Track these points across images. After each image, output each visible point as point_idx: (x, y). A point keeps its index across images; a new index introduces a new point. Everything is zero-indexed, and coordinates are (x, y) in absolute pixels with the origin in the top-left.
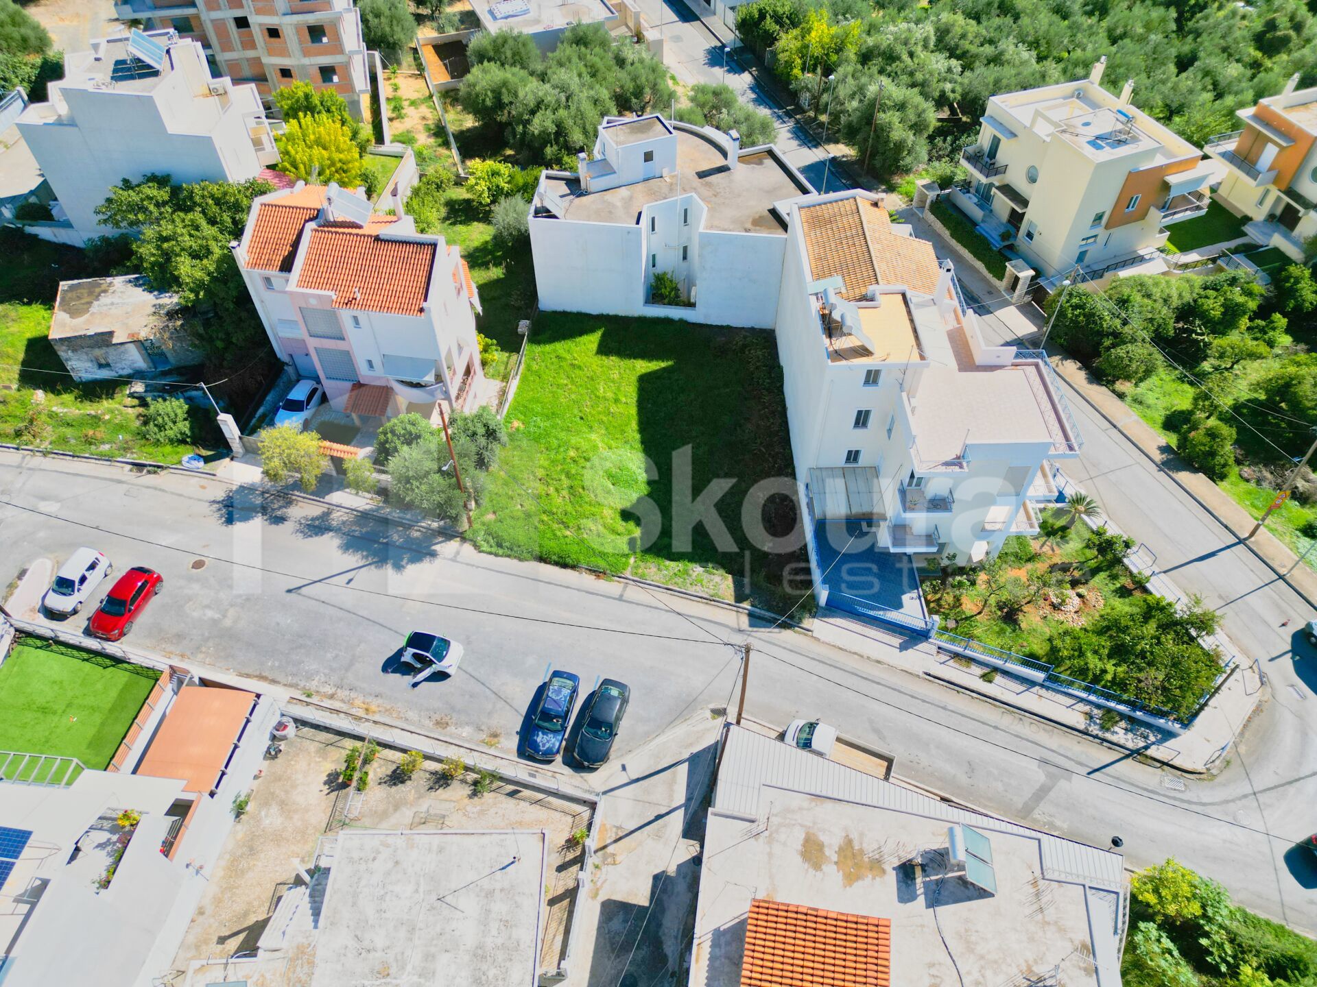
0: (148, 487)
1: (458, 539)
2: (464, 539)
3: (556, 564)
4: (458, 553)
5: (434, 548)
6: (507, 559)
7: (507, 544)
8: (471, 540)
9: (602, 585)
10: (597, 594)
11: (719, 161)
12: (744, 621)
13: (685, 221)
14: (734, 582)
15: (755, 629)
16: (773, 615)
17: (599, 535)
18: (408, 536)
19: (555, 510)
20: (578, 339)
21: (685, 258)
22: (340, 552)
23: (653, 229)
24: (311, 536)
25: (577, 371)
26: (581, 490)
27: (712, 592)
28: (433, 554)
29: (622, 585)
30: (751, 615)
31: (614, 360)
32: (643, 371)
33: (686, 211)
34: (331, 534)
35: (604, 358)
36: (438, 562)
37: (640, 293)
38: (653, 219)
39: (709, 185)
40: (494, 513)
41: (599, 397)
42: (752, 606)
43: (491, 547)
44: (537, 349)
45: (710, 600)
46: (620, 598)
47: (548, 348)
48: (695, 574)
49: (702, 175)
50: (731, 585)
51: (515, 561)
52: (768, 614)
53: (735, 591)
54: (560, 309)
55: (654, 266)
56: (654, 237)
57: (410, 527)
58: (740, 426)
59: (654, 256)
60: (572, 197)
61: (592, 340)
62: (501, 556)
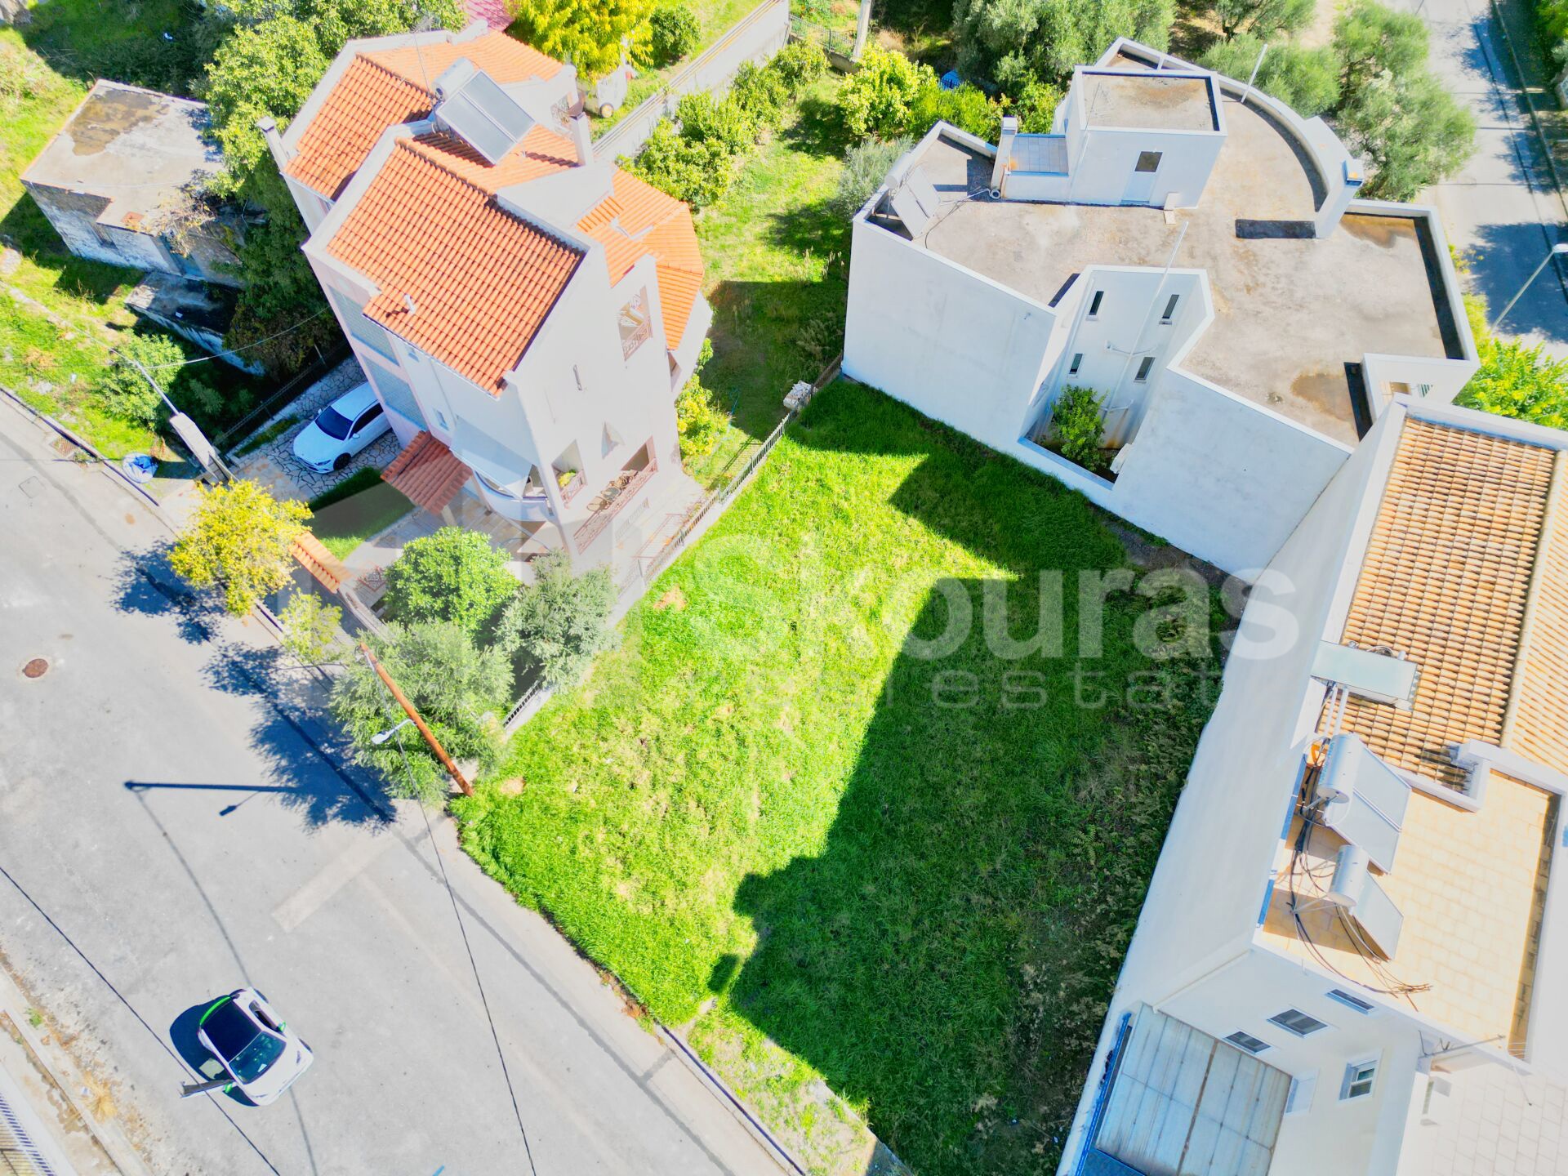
0: (58, 486)
2: (450, 810)
3: (572, 942)
4: (426, 833)
5: (396, 802)
7: (509, 860)
8: (460, 819)
9: (627, 1031)
10: (607, 1049)
11: (1299, 208)
13: (1167, 316)
14: (872, 1159)
19: (626, 826)
20: (874, 458)
21: (1142, 374)
22: (251, 741)
23: (1094, 310)
24: (225, 688)
25: (838, 525)
28: (386, 817)
29: (663, 1050)
31: (915, 525)
33: (1174, 299)
34: (258, 697)
35: (899, 514)
36: (383, 837)
37: (1016, 422)
38: (1099, 296)
39: (1249, 259)
40: (524, 781)
43: (482, 850)
44: (796, 452)
46: (642, 1082)
47: (815, 456)
48: (808, 1098)
49: (1247, 230)
50: (863, 1166)
54: (875, 383)
55: (1074, 370)
56: (1090, 322)
59: (1078, 356)
60: (964, 195)
61: (897, 469)
62: (492, 877)
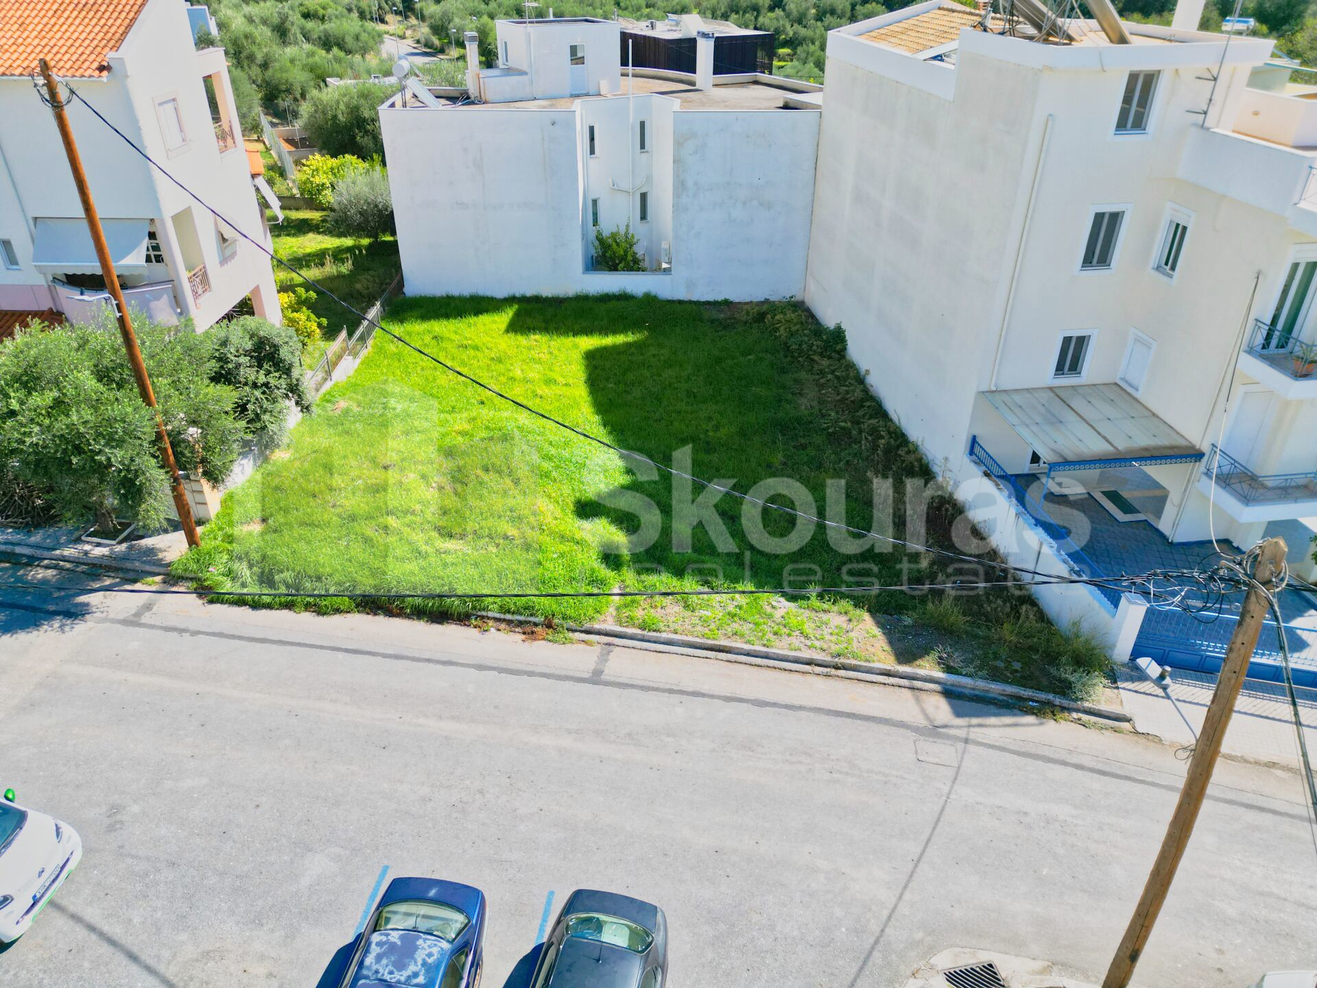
1: (158, 579)
2: (172, 578)
3: (419, 613)
4: (148, 607)
5: (83, 599)
6: (285, 614)
7: (288, 576)
8: (192, 579)
9: (542, 652)
10: (531, 674)
11: (683, 87)
12: (940, 709)
13: (643, 146)
14: (880, 624)
15: (975, 721)
16: (1011, 689)
17: (527, 547)
18: (19, 579)
19: (418, 507)
20: (473, 319)
21: (643, 217)
23: (592, 152)
25: (471, 353)
26: (479, 472)
27: (835, 649)
28: (75, 613)
29: (597, 649)
30: (949, 693)
31: (537, 338)
32: (591, 348)
33: (642, 124)
35: (519, 336)
36: (80, 630)
37: (576, 253)
38: (592, 129)
40: (264, 520)
41: (513, 379)
42: (949, 670)
43: (244, 585)
44: (398, 329)
45: (836, 666)
46: (596, 678)
47: (418, 327)
48: (777, 615)
50: (876, 631)
51: (307, 617)
52: (995, 688)
53: (891, 643)
54: (442, 294)
55: (595, 222)
56: (593, 163)
57: (32, 561)
58: (787, 401)
59: (595, 202)
61: (497, 319)
62: (269, 606)
